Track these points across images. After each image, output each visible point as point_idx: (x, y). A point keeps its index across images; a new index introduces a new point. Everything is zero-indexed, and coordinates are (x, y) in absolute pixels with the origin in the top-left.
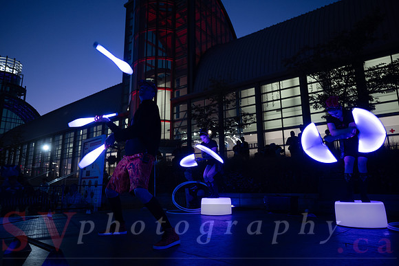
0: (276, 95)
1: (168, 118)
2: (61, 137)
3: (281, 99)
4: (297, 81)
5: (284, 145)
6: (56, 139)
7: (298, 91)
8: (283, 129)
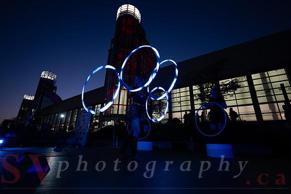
0: (178, 95)
1: (125, 104)
2: (71, 111)
3: (180, 97)
4: (188, 88)
5: (182, 119)
6: (69, 112)
7: (188, 93)
8: (181, 111)
